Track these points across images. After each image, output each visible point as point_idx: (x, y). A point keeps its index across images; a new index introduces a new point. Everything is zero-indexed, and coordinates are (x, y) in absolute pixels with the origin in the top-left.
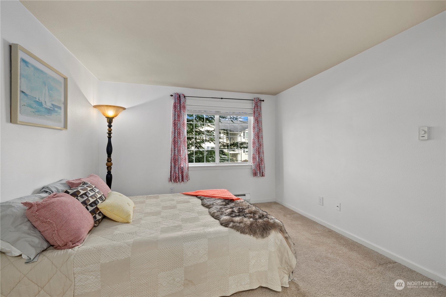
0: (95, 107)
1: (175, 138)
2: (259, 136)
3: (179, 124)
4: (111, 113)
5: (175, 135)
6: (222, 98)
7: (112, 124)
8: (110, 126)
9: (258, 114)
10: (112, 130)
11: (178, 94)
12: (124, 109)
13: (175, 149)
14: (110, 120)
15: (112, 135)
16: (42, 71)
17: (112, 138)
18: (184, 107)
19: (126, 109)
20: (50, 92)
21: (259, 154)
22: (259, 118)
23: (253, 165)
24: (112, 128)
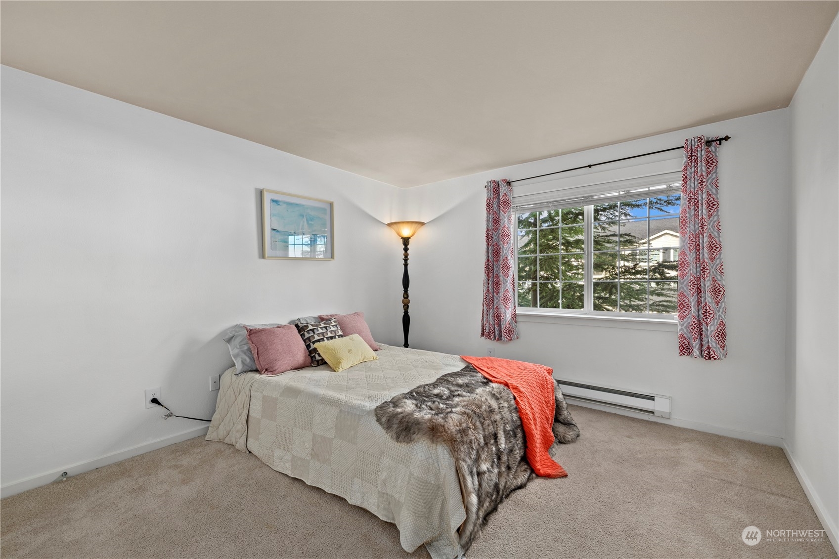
0: (390, 225)
1: (488, 260)
2: (699, 245)
3: (496, 236)
4: (406, 232)
5: (488, 257)
6: (590, 166)
7: (408, 247)
8: (406, 250)
9: (696, 183)
10: (408, 255)
11: (494, 181)
12: (422, 224)
13: (489, 280)
14: (406, 241)
15: (408, 261)
16: (297, 205)
17: (408, 266)
18: (507, 203)
19: (425, 224)
20: (310, 222)
21: (698, 294)
22: (699, 192)
23: (678, 324)
24: (408, 252)
